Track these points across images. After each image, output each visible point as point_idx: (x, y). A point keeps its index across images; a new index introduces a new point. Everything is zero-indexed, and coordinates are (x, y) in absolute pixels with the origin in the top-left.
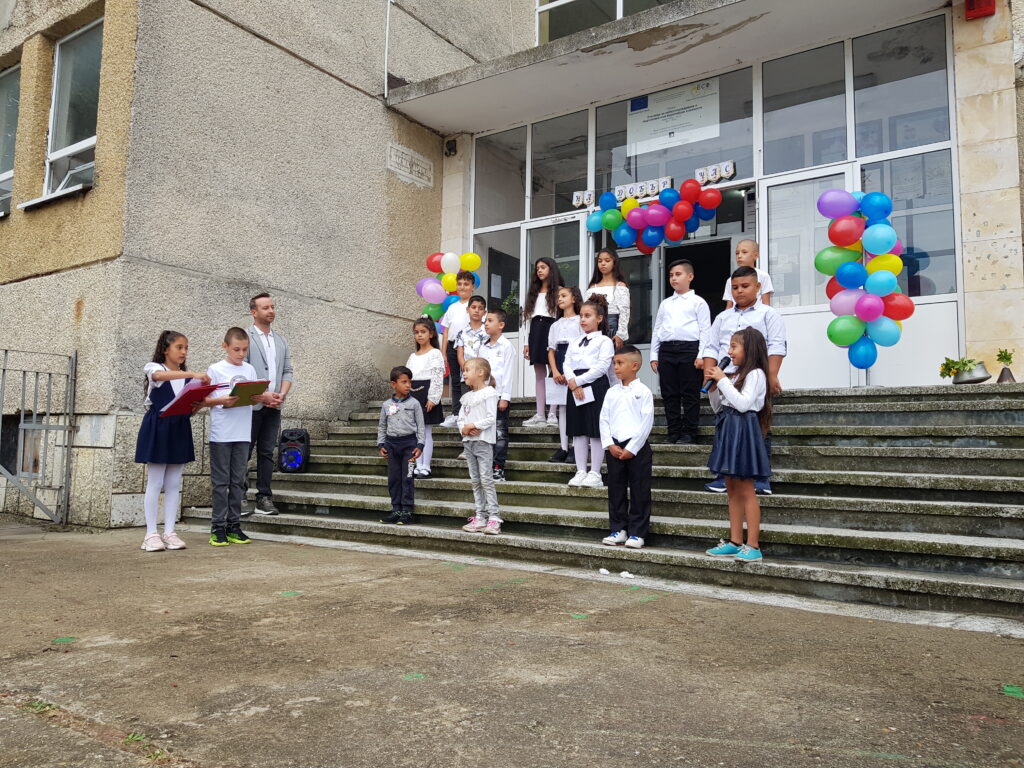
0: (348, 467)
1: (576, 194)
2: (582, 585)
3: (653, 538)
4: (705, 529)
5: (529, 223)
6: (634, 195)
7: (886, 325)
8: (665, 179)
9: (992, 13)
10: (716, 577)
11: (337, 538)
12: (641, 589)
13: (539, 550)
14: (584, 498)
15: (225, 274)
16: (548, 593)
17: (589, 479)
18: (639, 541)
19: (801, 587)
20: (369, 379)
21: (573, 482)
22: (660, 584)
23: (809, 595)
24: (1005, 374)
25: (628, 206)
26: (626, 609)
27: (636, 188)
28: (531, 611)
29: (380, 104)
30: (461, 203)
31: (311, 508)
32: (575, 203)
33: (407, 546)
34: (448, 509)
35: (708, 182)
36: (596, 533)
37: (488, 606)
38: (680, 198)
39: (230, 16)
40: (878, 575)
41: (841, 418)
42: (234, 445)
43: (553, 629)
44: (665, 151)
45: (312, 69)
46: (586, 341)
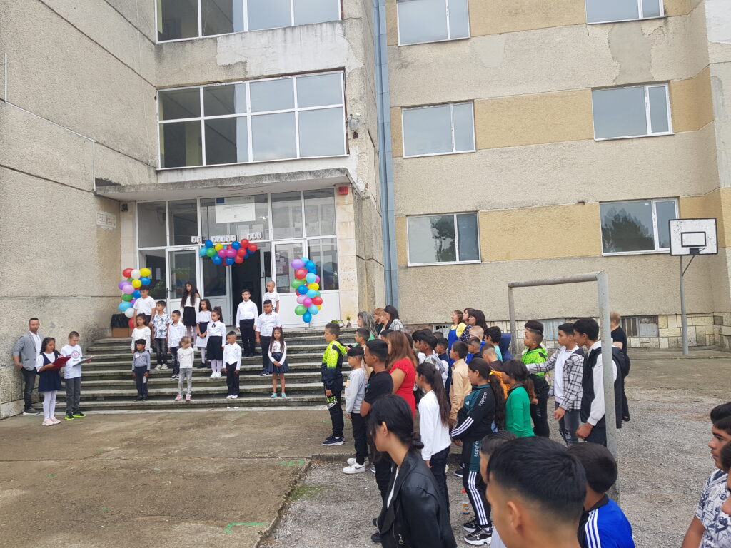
0: (102, 377)
1: (193, 237)
2: (224, 413)
3: (241, 394)
4: (259, 389)
5: (169, 249)
6: (221, 242)
7: (314, 307)
8: (232, 236)
9: (347, 194)
10: (264, 404)
11: (115, 410)
12: (242, 412)
13: (205, 404)
14: (216, 383)
15: (35, 295)
16: (217, 418)
17: (216, 375)
18: (236, 396)
19: (286, 403)
20: (94, 330)
21: (212, 376)
22: (247, 409)
23: (289, 406)
24: (349, 325)
25: (218, 247)
26: (241, 418)
27: (221, 238)
28: (216, 423)
29: (92, 194)
30: (131, 235)
31: (94, 398)
32: (192, 241)
33: (150, 409)
34: (163, 393)
35: (251, 240)
36: (224, 395)
37: (202, 424)
38: (241, 246)
39: (31, 173)
40: (306, 397)
41: (301, 343)
42: (75, 379)
43: (225, 427)
44: (233, 223)
45: (64, 186)
46: (214, 325)
